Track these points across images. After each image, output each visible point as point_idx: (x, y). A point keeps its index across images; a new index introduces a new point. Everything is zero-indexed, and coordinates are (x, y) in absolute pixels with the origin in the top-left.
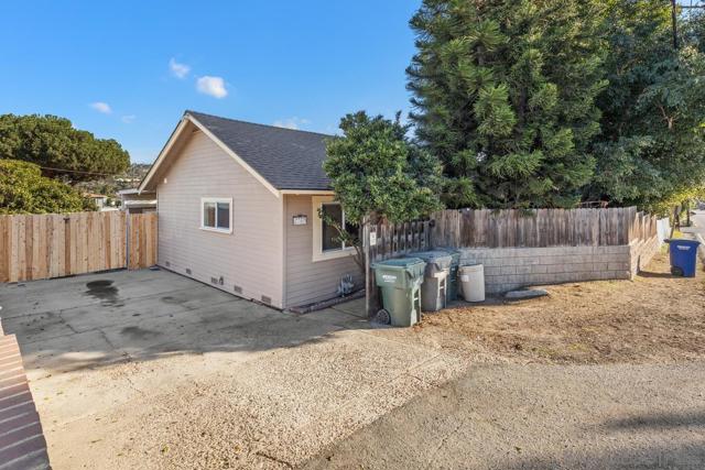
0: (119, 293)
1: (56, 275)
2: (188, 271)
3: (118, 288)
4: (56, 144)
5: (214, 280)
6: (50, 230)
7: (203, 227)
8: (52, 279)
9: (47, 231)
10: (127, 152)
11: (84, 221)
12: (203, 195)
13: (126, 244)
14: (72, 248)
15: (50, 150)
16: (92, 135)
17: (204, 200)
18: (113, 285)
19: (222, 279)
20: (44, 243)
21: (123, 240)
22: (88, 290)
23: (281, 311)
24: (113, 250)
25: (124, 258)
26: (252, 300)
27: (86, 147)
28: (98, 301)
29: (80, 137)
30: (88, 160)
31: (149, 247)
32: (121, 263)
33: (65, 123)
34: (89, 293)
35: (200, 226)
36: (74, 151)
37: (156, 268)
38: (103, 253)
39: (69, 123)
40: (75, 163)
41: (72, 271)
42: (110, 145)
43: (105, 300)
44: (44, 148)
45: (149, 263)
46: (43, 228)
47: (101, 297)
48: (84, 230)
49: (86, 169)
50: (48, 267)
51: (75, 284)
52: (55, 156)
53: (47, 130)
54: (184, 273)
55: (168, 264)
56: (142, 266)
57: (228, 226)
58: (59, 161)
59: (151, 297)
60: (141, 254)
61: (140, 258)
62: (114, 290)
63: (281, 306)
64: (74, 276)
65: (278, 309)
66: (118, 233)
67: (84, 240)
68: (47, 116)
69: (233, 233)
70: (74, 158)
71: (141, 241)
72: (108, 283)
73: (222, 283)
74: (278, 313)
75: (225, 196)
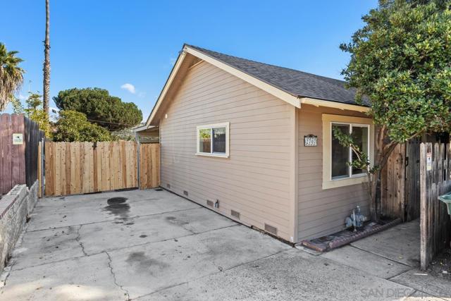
0: (130, 210)
1: (87, 192)
2: (186, 193)
3: (130, 205)
4: (100, 105)
5: (209, 203)
6: (83, 155)
7: (199, 152)
8: (85, 194)
9: (81, 156)
10: (140, 111)
11: (107, 148)
12: (199, 124)
13: (138, 167)
14: (99, 170)
15: (97, 110)
16: (120, 100)
17: (199, 128)
18: (127, 202)
19: (217, 202)
20: (79, 165)
21: (135, 165)
22: (108, 205)
23: (293, 245)
24: (128, 173)
25: (136, 179)
26: (252, 227)
27: (117, 108)
28: (113, 217)
29: (113, 101)
30: (118, 116)
31: (154, 171)
32: (134, 184)
33: (105, 92)
34: (108, 208)
35: (196, 152)
36: (110, 110)
37: (160, 189)
38: (121, 175)
39: (107, 92)
40: (111, 118)
41: (99, 189)
42: (131, 106)
43: (118, 216)
44: (93, 109)
45: (154, 184)
46: (78, 153)
47: (116, 213)
48: (107, 155)
49: (117, 122)
50: (82, 184)
51: (100, 199)
52: (99, 113)
53: (94, 97)
54: (182, 194)
55: (169, 186)
56: (149, 187)
57: (224, 151)
58: (102, 117)
59: (156, 216)
60: (149, 177)
61: (148, 180)
62: (127, 207)
63: (292, 240)
64: (100, 192)
65: (288, 243)
66: (132, 159)
67: (107, 164)
68: (95, 88)
69: (229, 157)
70: (110, 115)
71: (148, 166)
72: (123, 200)
73: (218, 207)
74: (289, 247)
75: (220, 121)
